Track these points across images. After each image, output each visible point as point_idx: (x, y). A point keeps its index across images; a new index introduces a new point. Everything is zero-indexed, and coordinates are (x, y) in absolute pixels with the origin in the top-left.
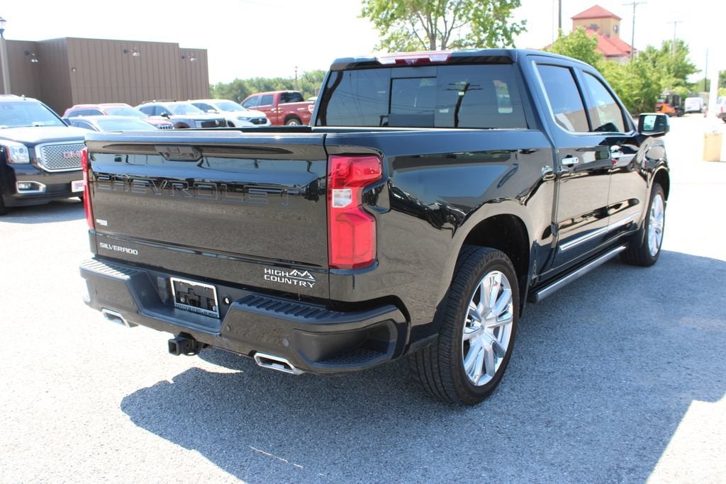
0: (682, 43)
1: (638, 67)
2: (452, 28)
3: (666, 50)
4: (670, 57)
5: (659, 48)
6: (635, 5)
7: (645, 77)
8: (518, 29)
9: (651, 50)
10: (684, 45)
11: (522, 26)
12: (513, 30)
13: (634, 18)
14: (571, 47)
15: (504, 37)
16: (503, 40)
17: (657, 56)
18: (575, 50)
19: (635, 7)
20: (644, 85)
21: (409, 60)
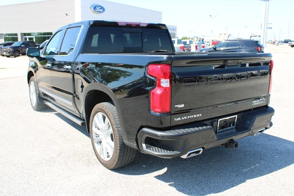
21: (132, 24)
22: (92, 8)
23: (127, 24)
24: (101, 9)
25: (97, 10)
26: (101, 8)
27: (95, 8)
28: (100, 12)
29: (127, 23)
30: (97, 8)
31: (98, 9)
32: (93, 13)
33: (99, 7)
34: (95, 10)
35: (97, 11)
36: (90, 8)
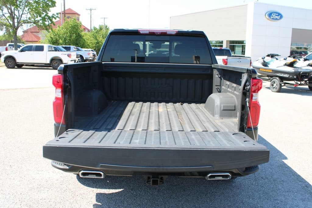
0: (107, 26)
1: (94, 35)
2: (22, 14)
3: (101, 29)
4: (103, 32)
5: (98, 28)
6: (91, 10)
7: (97, 40)
8: (55, 17)
9: (95, 29)
10: (108, 27)
11: (56, 16)
12: (53, 17)
13: (91, 15)
14: (71, 26)
15: (49, 20)
16: (48, 21)
17: (97, 31)
18: (72, 27)
19: (91, 11)
20: (97, 43)
21: (157, 32)
22: (267, 15)
23: (149, 32)
24: (278, 16)
25: (272, 17)
26: (277, 14)
27: (270, 15)
28: (277, 19)
29: (151, 31)
30: (272, 15)
31: (274, 16)
32: (268, 20)
33: (275, 14)
34: (270, 17)
35: (273, 19)
36: (265, 16)
